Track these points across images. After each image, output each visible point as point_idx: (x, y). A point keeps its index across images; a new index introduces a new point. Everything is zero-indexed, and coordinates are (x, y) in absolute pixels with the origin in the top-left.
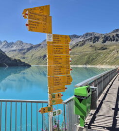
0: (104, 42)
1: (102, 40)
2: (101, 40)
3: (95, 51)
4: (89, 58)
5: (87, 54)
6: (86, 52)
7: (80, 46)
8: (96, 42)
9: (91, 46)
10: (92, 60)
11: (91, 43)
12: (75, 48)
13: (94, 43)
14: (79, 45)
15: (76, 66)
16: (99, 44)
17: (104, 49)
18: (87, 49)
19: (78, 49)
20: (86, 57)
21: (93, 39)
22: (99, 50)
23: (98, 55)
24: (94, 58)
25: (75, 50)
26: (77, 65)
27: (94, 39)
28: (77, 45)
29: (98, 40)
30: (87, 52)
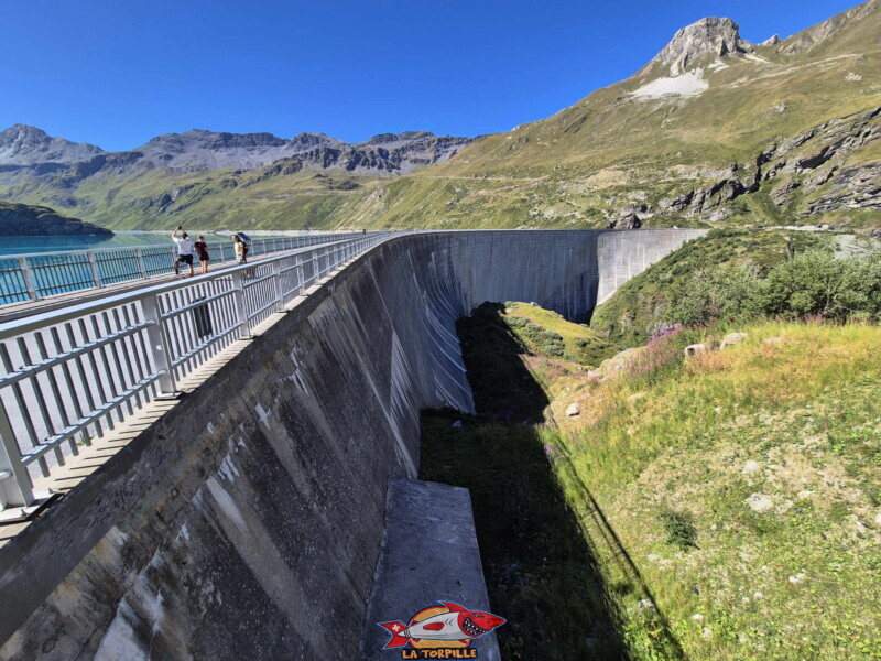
0: (351, 167)
1: (346, 160)
2: (344, 160)
3: (330, 192)
4: (314, 210)
5: (309, 200)
6: (305, 191)
7: (287, 172)
8: (332, 167)
9: (320, 176)
10: (323, 216)
11: (318, 167)
12: (272, 178)
13: (325, 166)
14: (285, 168)
15: (279, 233)
16: (338, 169)
17: (351, 189)
18: (307, 183)
19: (282, 183)
20: (306, 207)
21: (322, 155)
22: (339, 188)
23: (338, 201)
24: (328, 210)
25: (276, 184)
26: (282, 230)
27: (326, 158)
28: (279, 168)
29: (335, 159)
30: (308, 193)
